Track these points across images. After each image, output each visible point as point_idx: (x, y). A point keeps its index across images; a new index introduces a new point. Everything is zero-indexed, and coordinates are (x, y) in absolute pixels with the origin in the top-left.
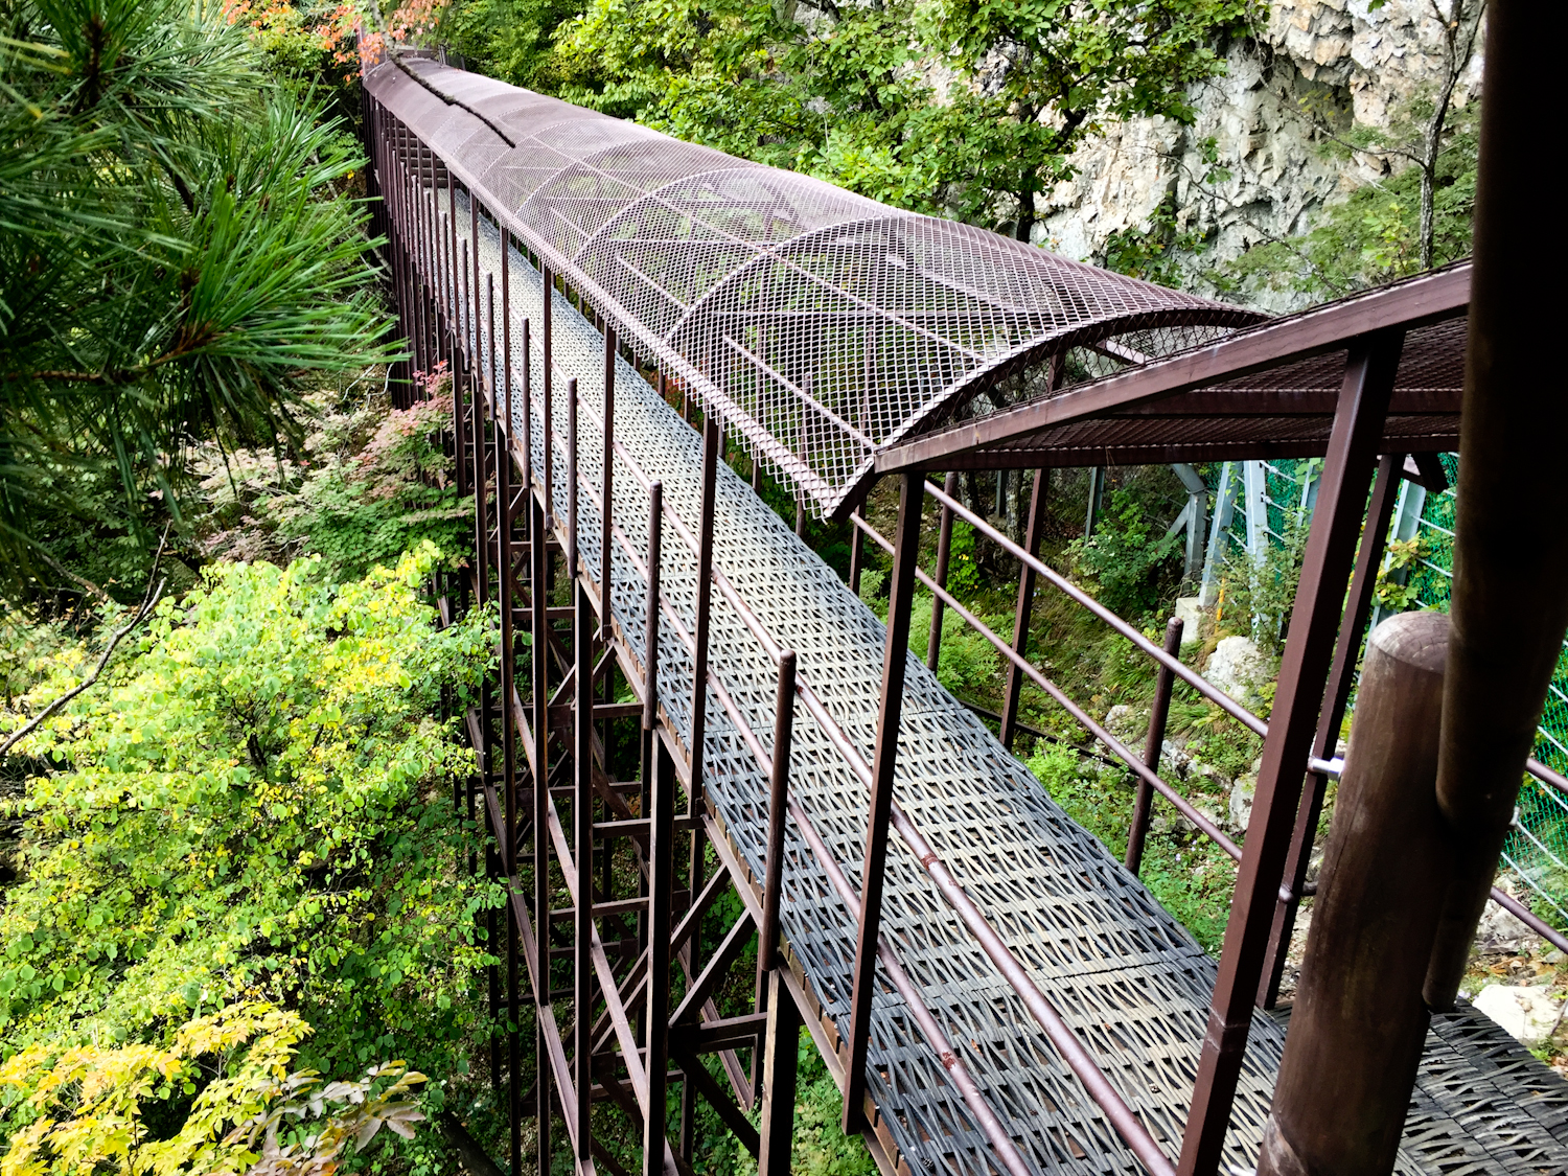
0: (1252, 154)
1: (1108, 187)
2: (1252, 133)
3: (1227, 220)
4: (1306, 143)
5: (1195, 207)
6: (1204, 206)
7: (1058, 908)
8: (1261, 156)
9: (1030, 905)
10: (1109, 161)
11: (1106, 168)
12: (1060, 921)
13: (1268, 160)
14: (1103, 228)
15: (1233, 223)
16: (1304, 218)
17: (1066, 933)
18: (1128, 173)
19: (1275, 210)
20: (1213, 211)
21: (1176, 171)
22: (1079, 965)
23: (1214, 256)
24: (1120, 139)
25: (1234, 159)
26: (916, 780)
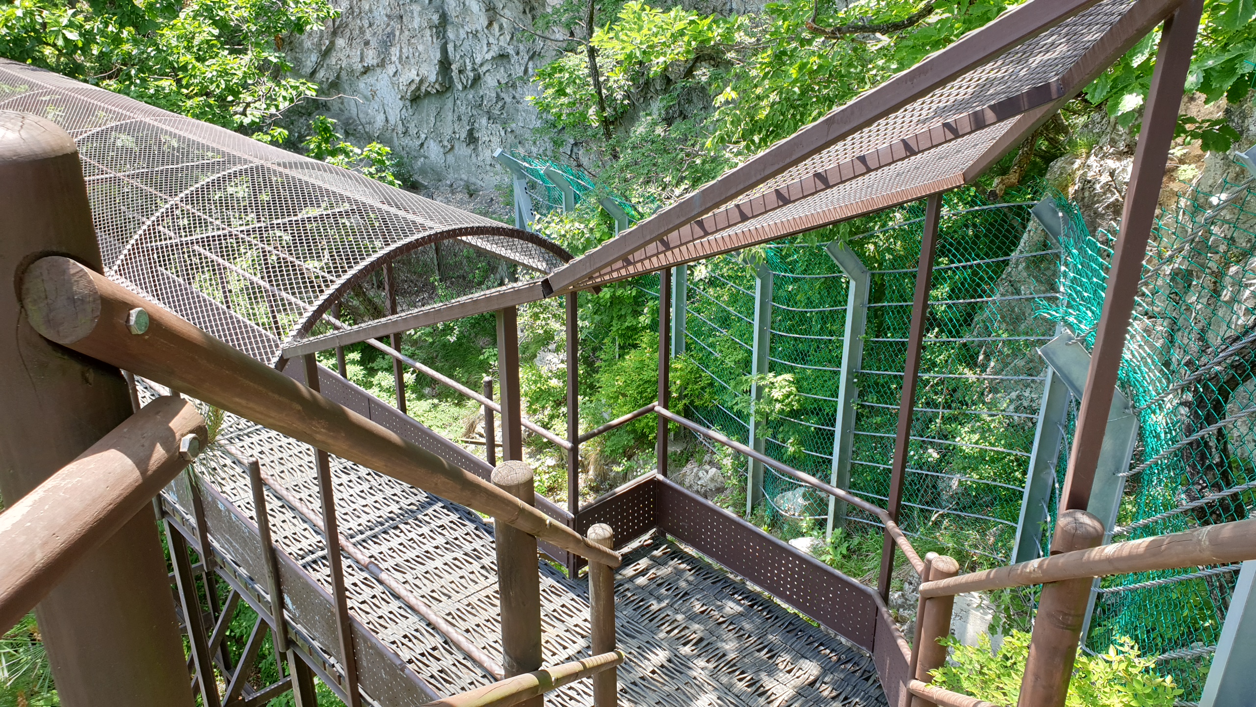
0: (490, 24)
1: (401, 51)
2: (487, 11)
3: (485, 68)
4: (522, 16)
5: (461, 61)
6: (467, 61)
7: (455, 559)
8: (496, 26)
9: (439, 563)
10: (397, 33)
11: (397, 38)
12: (457, 567)
13: (501, 28)
14: (404, 79)
15: (488, 71)
16: (530, 64)
17: (461, 573)
18: (413, 41)
19: (512, 61)
20: (474, 63)
21: (444, 37)
22: (473, 587)
23: (481, 93)
24: (401, 17)
25: (479, 28)
26: (354, 506)
